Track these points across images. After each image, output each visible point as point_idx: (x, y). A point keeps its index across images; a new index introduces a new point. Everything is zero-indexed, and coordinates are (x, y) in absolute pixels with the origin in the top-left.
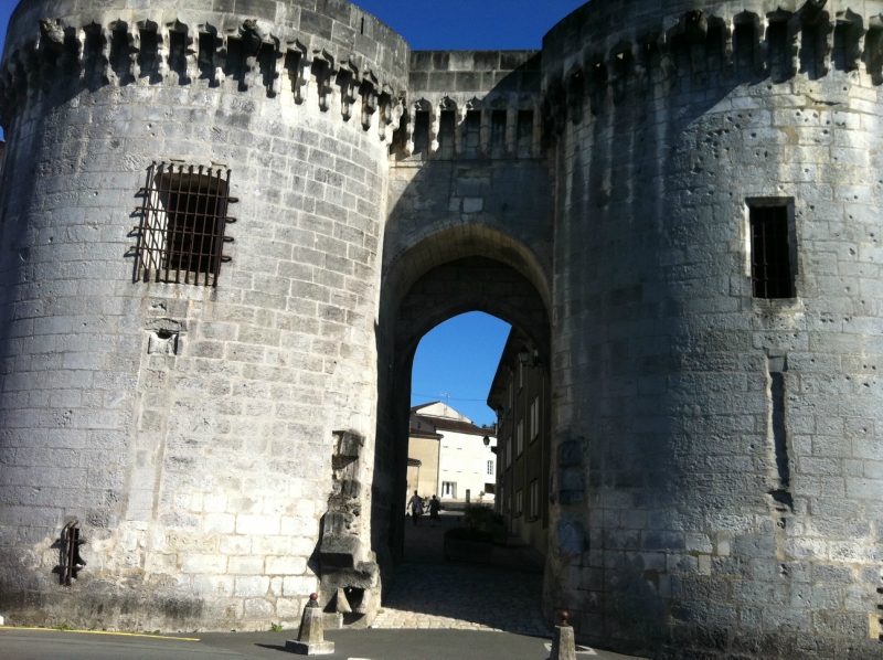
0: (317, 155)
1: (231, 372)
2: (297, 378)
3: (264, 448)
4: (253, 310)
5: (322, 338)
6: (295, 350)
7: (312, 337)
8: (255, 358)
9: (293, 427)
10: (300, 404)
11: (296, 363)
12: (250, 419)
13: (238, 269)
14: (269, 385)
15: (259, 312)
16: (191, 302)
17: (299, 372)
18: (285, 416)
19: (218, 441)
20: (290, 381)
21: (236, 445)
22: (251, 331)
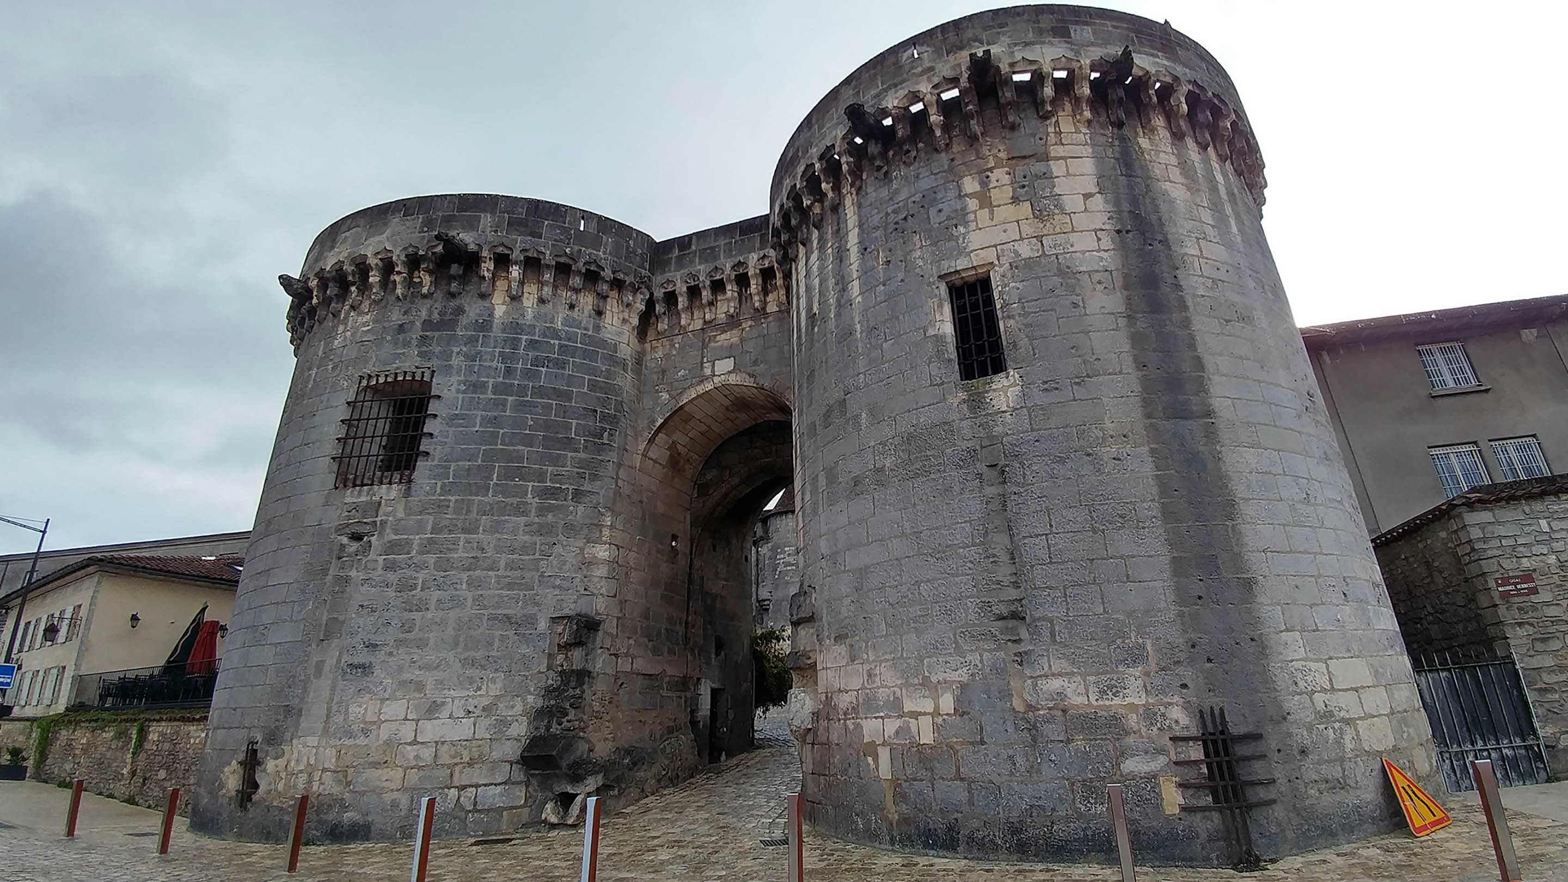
0: (532, 344)
1: (420, 567)
2: (502, 564)
3: (456, 644)
4: (450, 501)
5: (536, 520)
6: (499, 536)
7: (522, 520)
8: (449, 549)
9: (493, 618)
10: (505, 592)
11: (498, 550)
12: (440, 614)
13: (436, 462)
14: (464, 576)
15: (456, 501)
16: (383, 502)
17: (504, 559)
18: (485, 608)
19: (400, 642)
20: (492, 569)
21: (422, 644)
22: (446, 523)
